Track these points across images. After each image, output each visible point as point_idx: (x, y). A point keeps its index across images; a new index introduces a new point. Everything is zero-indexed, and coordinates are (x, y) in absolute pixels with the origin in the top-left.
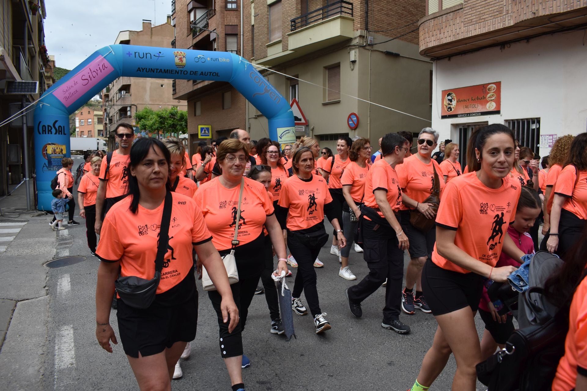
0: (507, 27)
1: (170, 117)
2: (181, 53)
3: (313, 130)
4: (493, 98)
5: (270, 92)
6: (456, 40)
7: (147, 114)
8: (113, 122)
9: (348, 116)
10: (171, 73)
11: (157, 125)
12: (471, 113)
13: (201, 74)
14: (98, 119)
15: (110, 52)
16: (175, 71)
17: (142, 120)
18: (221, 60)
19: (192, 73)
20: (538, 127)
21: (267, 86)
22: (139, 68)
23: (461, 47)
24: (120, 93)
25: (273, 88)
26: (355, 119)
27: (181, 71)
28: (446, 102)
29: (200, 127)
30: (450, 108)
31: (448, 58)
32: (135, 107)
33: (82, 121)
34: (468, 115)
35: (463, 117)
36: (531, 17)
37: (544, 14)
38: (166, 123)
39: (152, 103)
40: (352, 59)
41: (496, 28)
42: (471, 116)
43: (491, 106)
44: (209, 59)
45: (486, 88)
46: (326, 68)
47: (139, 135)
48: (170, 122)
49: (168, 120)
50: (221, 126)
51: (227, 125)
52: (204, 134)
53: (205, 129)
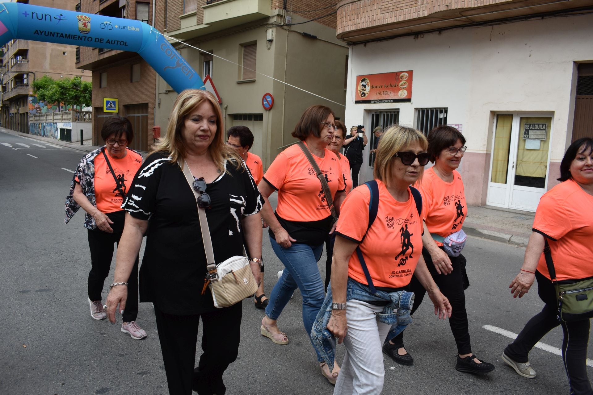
0: (421, 17)
1: (73, 88)
2: (86, 17)
3: (226, 108)
4: (405, 86)
5: (182, 66)
6: (372, 26)
7: (46, 83)
8: (7, 90)
9: (262, 96)
10: (74, 39)
11: (58, 95)
12: (384, 100)
13: (107, 42)
15: (3, 11)
16: (78, 37)
17: (41, 89)
18: (130, 28)
19: (97, 40)
20: (445, 116)
21: (178, 61)
22: (37, 31)
23: (377, 34)
24: (16, 58)
25: (185, 62)
26: (269, 99)
27: (85, 37)
28: (360, 88)
29: (105, 100)
30: (364, 93)
31: (364, 44)
32: (33, 75)
34: (381, 101)
35: (376, 103)
36: (444, 9)
37: (456, 7)
38: (67, 94)
39: (53, 72)
40: (269, 38)
41: (411, 18)
42: (384, 103)
43: (403, 94)
44: (116, 26)
45: (399, 77)
46: (242, 45)
47: (36, 106)
48: (72, 93)
49: (70, 91)
50: (129, 100)
51: (135, 100)
52: (110, 108)
53: (111, 102)
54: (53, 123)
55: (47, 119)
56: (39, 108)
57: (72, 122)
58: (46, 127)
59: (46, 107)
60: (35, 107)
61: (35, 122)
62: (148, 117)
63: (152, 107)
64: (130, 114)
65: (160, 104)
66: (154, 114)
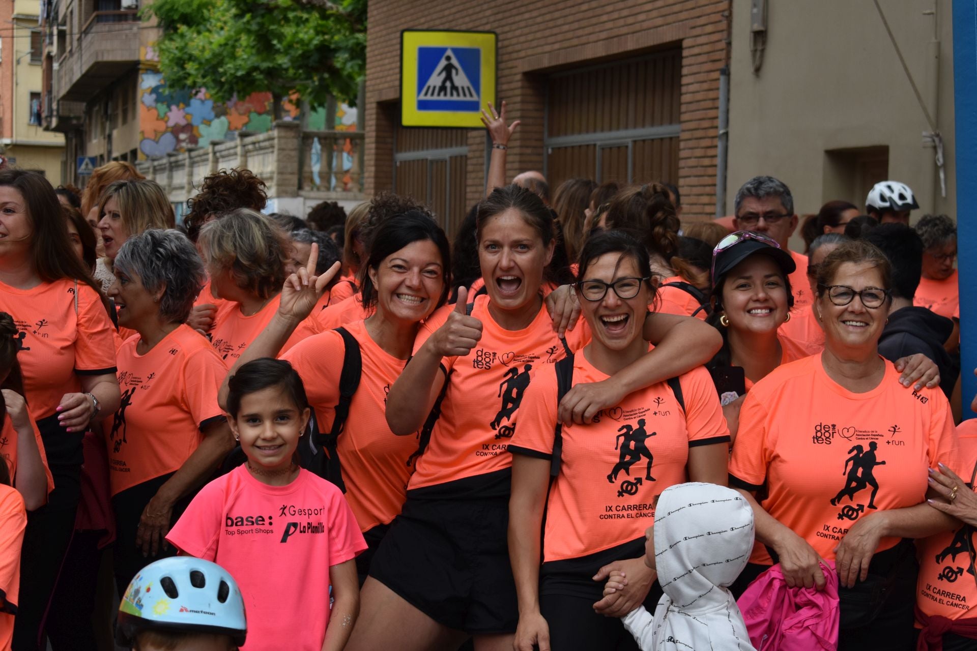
11: (245, 56)
14: (33, 33)
17: (180, 28)
29: (414, 42)
47: (176, 116)
48: (306, 33)
49: (287, 20)
50: (560, 37)
51: (597, 28)
52: (442, 98)
53: (448, 58)
56: (189, 128)
57: (280, 195)
59: (218, 121)
60: (171, 123)
62: (682, 145)
63: (709, 66)
64: (566, 134)
65: (764, 43)
66: (720, 122)
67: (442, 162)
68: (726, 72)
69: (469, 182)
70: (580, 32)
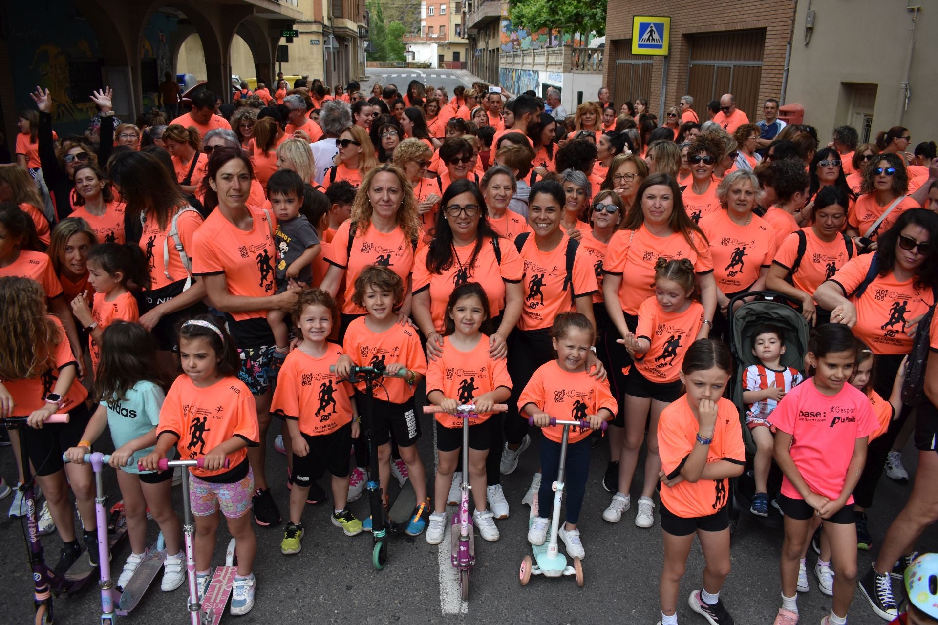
8: (473, 10)
11: (544, 16)
14: (457, 4)
29: (638, 20)
33: (431, 8)
38: (560, 12)
47: (513, 36)
48: (571, 9)
50: (702, 21)
51: (722, 19)
52: (648, 43)
53: (651, 27)
54: (533, 71)
55: (525, 61)
56: (518, 40)
57: (564, 72)
58: (522, 78)
59: (528, 39)
60: (511, 38)
61: (507, 67)
62: (763, 71)
63: (781, 40)
64: (699, 60)
65: (812, 33)
66: (786, 63)
67: (639, 65)
68: (790, 43)
69: (653, 75)
70: (713, 20)
